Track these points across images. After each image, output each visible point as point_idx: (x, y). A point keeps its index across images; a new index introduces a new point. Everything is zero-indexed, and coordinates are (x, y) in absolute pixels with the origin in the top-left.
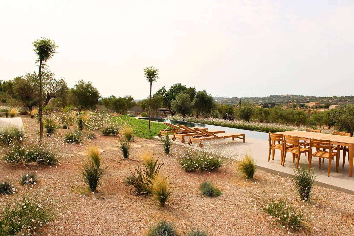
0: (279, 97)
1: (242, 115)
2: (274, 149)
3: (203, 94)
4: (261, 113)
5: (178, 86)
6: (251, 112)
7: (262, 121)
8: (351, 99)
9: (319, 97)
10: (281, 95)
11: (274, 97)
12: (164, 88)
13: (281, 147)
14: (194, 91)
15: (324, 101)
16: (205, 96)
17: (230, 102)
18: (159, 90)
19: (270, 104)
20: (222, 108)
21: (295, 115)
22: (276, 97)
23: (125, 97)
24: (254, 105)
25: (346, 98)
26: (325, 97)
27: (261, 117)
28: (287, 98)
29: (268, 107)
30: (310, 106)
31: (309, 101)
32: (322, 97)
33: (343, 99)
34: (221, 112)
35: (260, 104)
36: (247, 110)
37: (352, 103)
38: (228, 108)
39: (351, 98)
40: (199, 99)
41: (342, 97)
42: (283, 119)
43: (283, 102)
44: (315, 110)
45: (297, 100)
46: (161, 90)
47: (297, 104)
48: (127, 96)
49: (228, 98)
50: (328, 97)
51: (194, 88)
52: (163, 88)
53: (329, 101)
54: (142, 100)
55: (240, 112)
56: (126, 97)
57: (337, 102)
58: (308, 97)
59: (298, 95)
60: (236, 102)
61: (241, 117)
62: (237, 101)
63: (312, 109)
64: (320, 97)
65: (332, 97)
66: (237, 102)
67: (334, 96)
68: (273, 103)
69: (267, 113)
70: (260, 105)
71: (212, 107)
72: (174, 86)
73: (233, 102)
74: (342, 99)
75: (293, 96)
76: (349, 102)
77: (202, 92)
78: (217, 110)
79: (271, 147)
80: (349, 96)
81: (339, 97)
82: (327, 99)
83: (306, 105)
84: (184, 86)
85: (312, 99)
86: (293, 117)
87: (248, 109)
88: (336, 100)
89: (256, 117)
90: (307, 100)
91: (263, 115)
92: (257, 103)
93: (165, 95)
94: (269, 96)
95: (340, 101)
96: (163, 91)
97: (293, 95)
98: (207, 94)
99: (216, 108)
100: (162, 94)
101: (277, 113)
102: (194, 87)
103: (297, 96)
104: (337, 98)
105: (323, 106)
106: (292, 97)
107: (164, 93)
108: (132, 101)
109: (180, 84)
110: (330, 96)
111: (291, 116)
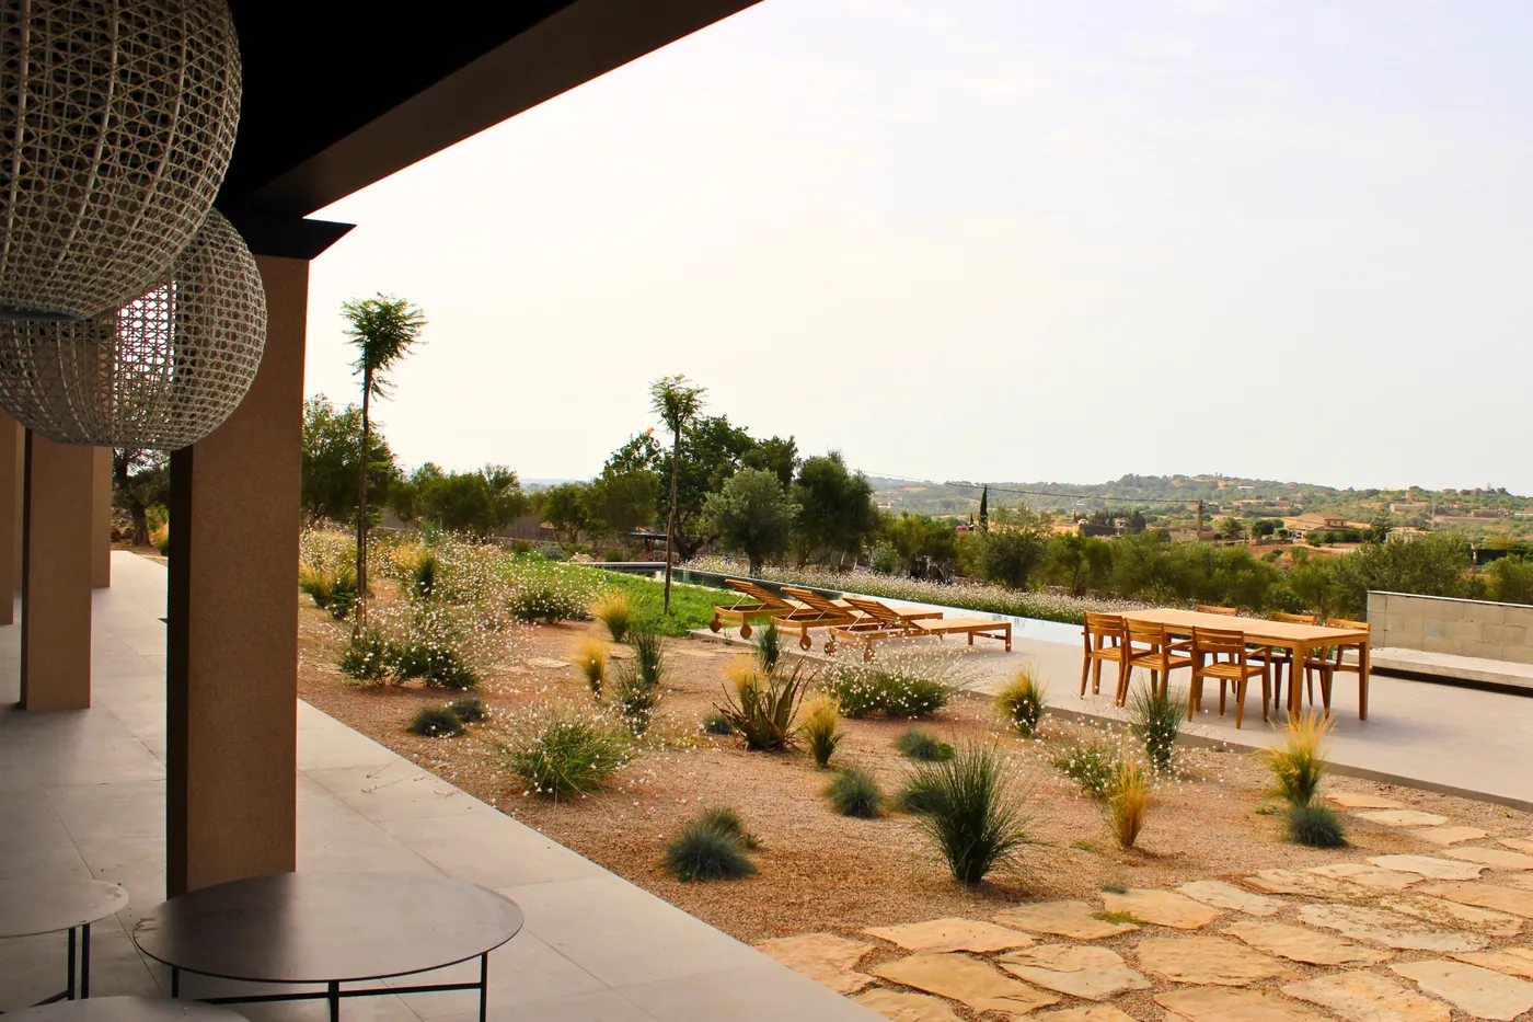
0: (1166, 484)
1: (997, 564)
2: (1099, 662)
3: (831, 469)
4: (1078, 558)
5: (714, 429)
6: (1035, 550)
7: (1078, 592)
8: (1486, 505)
9: (1347, 489)
10: (1176, 477)
11: (1140, 486)
12: (651, 435)
13: (1118, 654)
14: (792, 454)
15: (1370, 511)
16: (836, 480)
17: (932, 504)
18: (626, 442)
19: (1118, 515)
20: (909, 533)
21: (1217, 570)
22: (1153, 485)
23: (480, 472)
24: (1047, 519)
25: (1467, 497)
26: (1374, 493)
27: (1076, 573)
28: (1198, 494)
29: (1111, 531)
30: (1303, 533)
31: (1300, 506)
32: (1359, 492)
33: (1454, 502)
34: (904, 551)
35: (1078, 514)
36: (1018, 545)
37: (1492, 519)
38: (930, 532)
39: (1489, 500)
40: (811, 488)
41: (1448, 492)
42: (1167, 584)
43: (1182, 508)
44: (1324, 548)
45: (1246, 501)
46: (635, 445)
47: (1244, 523)
48: (488, 468)
49: (929, 486)
50: (1388, 493)
51: (791, 444)
52: (645, 438)
53: (1392, 507)
54: (553, 487)
55: (990, 551)
56: (484, 470)
57: (1428, 514)
58: (1296, 487)
59: (1254, 479)
60: (961, 503)
61: (990, 570)
62: (966, 500)
63: (1312, 547)
64: (1351, 489)
65: (1403, 492)
66: (967, 503)
67: (1412, 488)
68: (1137, 513)
69: (1102, 558)
70: (1076, 519)
71: (865, 528)
72: (695, 429)
73: (947, 505)
74: (1448, 501)
75: (1230, 483)
76: (1477, 515)
77: (827, 464)
78: (886, 539)
79: (1090, 655)
80: (1479, 491)
81: (1435, 490)
82: (1383, 500)
83: (1285, 528)
84: (740, 429)
85: (1312, 498)
86: (1209, 575)
87: (1021, 537)
88: (1422, 504)
89: (1055, 571)
90: (1295, 502)
91: (1086, 564)
92: (1062, 512)
93: (653, 469)
94: (1117, 478)
95: (1439, 512)
96: (643, 450)
97: (1227, 479)
98: (844, 471)
99: (884, 530)
100: (640, 463)
101: (1142, 560)
102: (792, 438)
103: (1248, 482)
104: (1428, 495)
105: (1361, 532)
106: (1226, 486)
107: (647, 460)
108: (512, 492)
109: (724, 419)
110: (1395, 487)
111: (1200, 572)
